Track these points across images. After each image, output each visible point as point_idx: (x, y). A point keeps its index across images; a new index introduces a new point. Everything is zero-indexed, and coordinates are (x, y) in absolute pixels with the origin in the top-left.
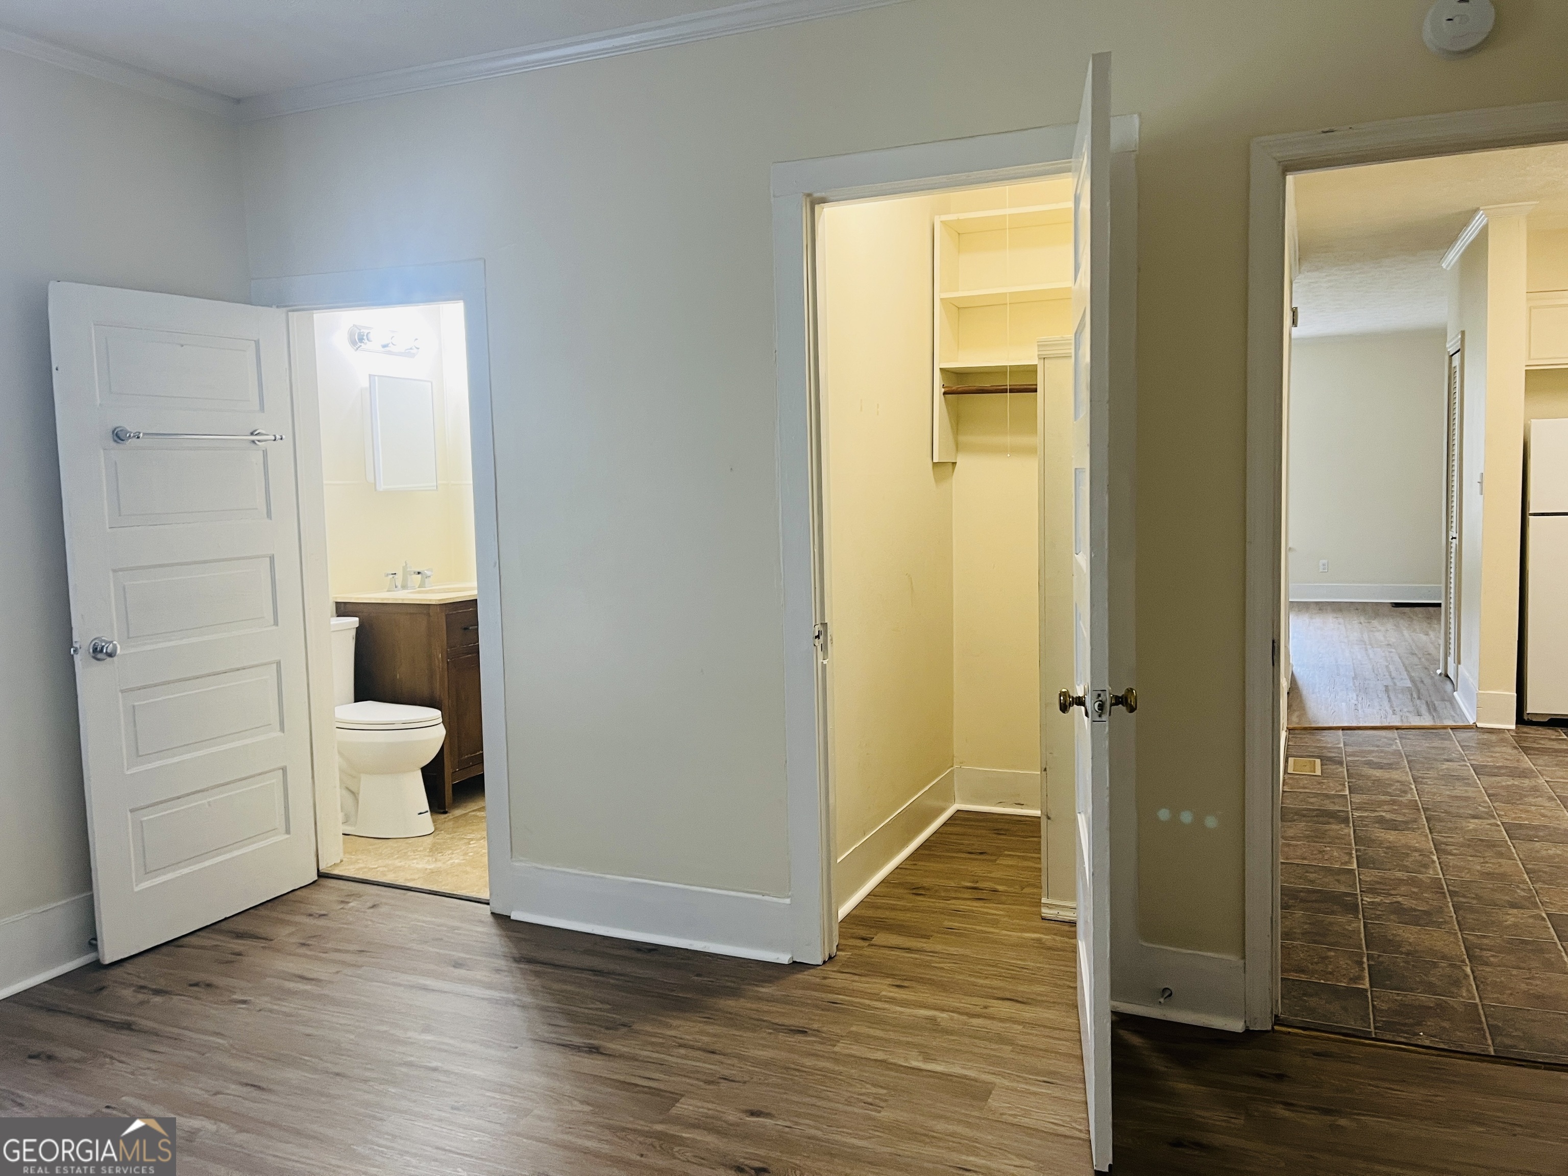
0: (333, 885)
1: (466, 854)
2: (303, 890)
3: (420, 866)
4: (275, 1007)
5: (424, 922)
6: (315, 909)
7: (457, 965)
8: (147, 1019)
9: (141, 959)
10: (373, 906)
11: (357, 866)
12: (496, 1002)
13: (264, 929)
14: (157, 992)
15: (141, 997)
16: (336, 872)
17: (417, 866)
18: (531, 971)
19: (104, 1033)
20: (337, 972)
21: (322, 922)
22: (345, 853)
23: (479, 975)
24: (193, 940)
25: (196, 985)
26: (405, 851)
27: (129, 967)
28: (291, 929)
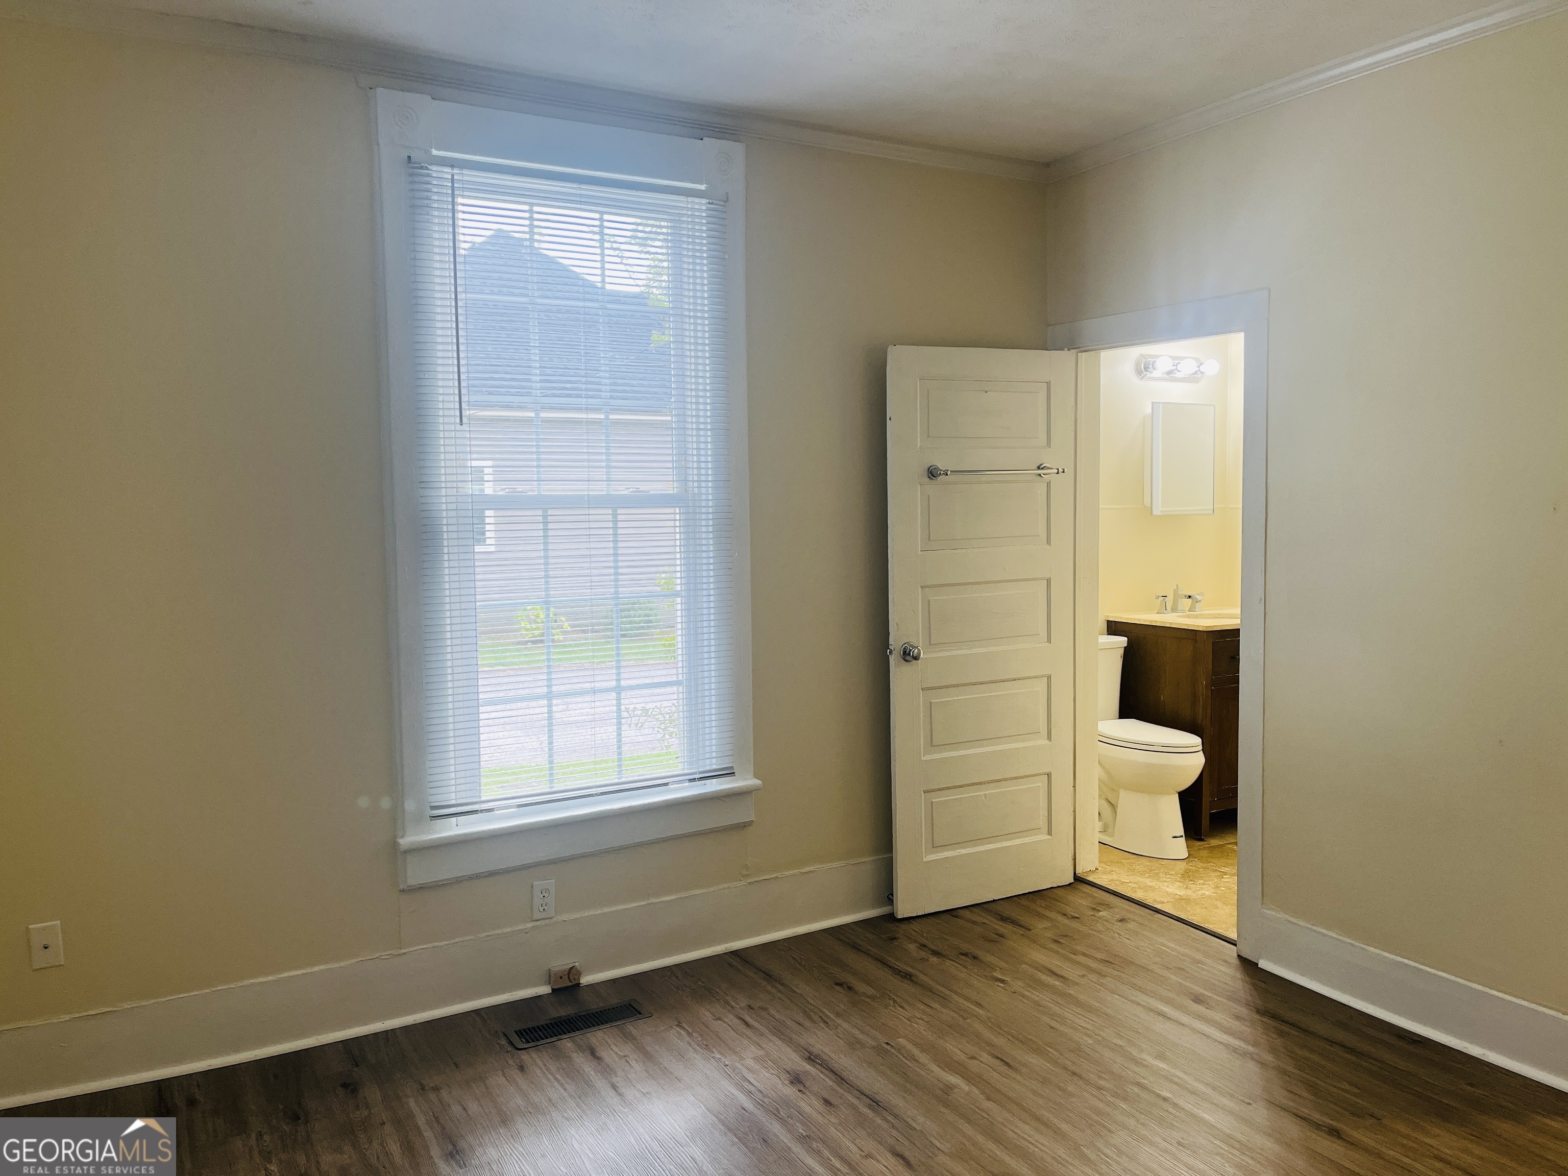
0: (1086, 891)
1: (1217, 887)
2: (1060, 889)
3: (1170, 890)
4: (1027, 993)
5: (1168, 947)
6: (1070, 911)
7: (1198, 999)
8: (926, 974)
9: (924, 920)
10: (1121, 920)
11: (1110, 877)
12: (1235, 1050)
13: (1025, 919)
14: (936, 953)
15: (923, 954)
16: (1091, 878)
17: (1168, 889)
18: (1275, 1028)
19: (892, 978)
20: (1083, 976)
21: (1074, 924)
22: (1100, 862)
23: (1218, 1016)
24: (966, 913)
25: (966, 955)
26: (1157, 871)
27: (915, 926)
28: (1047, 924)
